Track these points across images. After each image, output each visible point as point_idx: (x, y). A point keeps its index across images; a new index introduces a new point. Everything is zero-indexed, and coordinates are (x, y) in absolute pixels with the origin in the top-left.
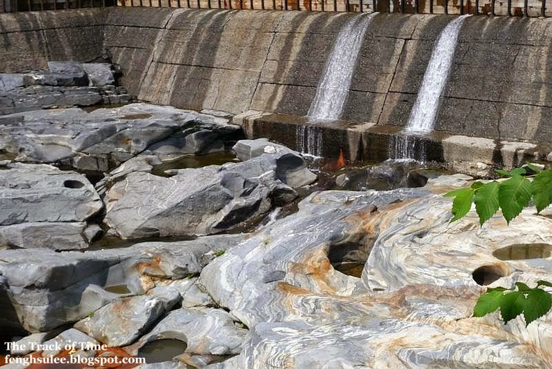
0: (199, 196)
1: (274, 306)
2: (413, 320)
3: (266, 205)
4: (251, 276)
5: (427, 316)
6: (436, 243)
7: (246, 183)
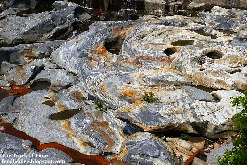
0: (41, 25)
1: (87, 66)
2: (144, 68)
3: (71, 29)
4: (73, 56)
5: (149, 67)
6: (149, 40)
7: (62, 19)
